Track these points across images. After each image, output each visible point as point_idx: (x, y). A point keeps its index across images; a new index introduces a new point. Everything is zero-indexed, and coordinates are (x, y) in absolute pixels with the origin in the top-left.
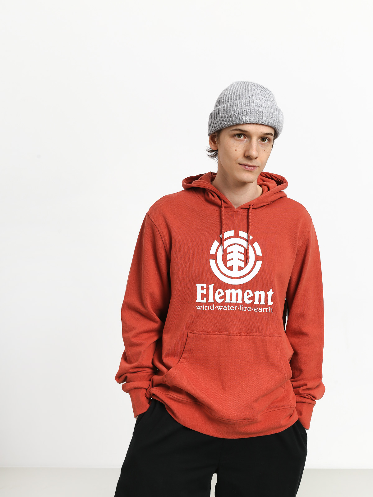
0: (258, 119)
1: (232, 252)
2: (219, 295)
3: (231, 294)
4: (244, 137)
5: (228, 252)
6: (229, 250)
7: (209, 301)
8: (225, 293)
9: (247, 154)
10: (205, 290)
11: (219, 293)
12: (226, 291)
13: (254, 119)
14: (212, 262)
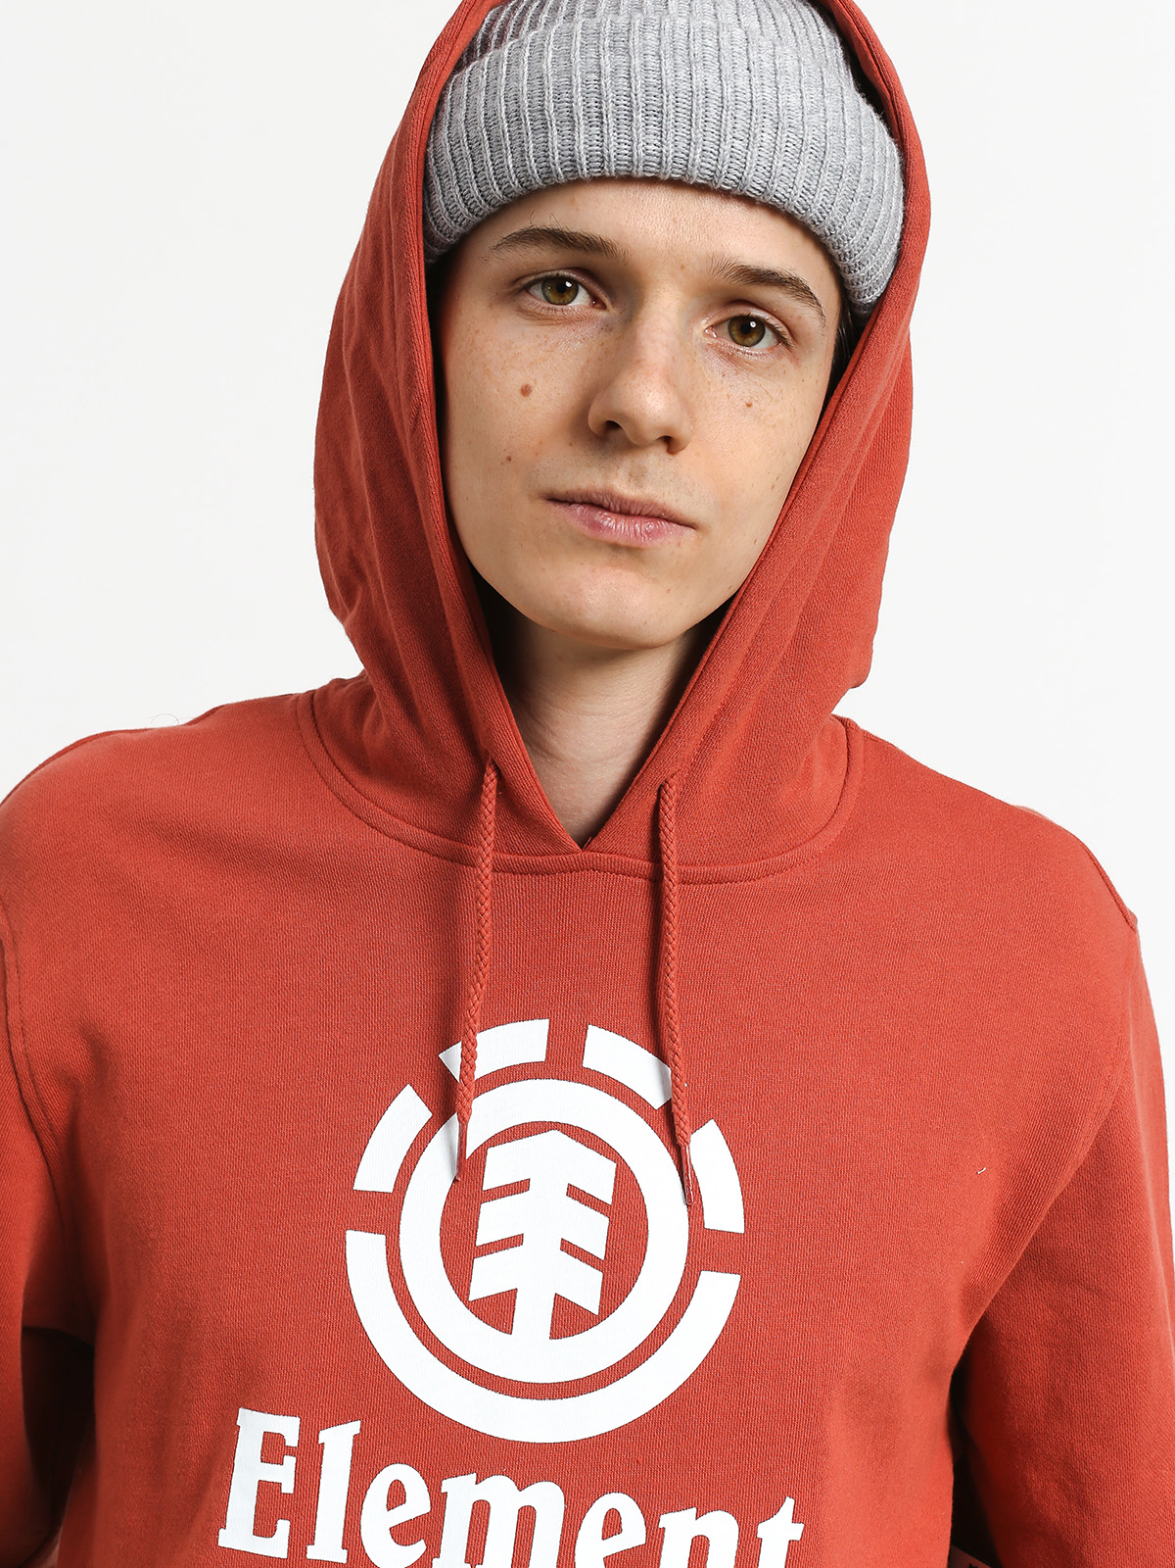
0: (682, 145)
1: (522, 1186)
2: (390, 1507)
3: (481, 1513)
4: (595, 300)
5: (489, 1183)
6: (498, 1169)
7: (313, 1553)
8: (438, 1500)
9: (596, 415)
10: (290, 1461)
11: (397, 1495)
12: (447, 1485)
13: (652, 139)
14: (363, 1251)
